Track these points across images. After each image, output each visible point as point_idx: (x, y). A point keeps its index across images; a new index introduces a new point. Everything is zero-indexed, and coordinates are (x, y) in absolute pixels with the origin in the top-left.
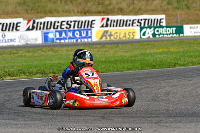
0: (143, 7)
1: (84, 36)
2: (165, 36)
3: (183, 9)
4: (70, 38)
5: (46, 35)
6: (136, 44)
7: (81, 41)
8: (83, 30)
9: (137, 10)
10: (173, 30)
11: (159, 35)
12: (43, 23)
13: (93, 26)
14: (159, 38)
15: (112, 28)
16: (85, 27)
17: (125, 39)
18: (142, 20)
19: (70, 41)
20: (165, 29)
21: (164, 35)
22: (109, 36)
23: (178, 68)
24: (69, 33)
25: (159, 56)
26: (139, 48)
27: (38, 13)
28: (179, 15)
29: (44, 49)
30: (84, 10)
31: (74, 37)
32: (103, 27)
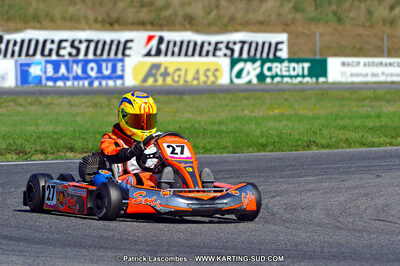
0: (239, 15)
1: (107, 72)
2: (286, 80)
3: (327, 22)
4: (77, 78)
5: (25, 68)
6: (222, 96)
7: (100, 84)
8: (104, 60)
9: (226, 20)
11: (273, 77)
12: (19, 41)
13: (127, 52)
14: (272, 83)
15: (169, 59)
16: (109, 54)
17: (195, 83)
18: (235, 43)
19: (76, 83)
20: (286, 64)
21: (282, 77)
22: (162, 75)
23: (314, 151)
24: (75, 66)
25: (272, 123)
26: (228, 105)
27: (8, 19)
28: (318, 34)
29: (21, 100)
30: (109, 16)
31: (83, 76)
32: (148, 54)
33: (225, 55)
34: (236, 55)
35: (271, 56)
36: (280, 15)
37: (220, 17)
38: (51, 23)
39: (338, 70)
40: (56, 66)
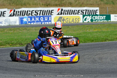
0: (85, 2)
1: (46, 20)
2: (99, 21)
3: (110, 4)
5: (22, 19)
6: (80, 26)
7: (44, 23)
9: (81, 4)
13: (52, 14)
14: (95, 22)
17: (73, 22)
18: (84, 10)
19: (37, 23)
20: (99, 16)
22: (62, 20)
23: (107, 42)
24: (37, 18)
25: (95, 34)
26: (82, 29)
27: (17, 5)
28: (107, 8)
29: (21, 28)
30: (46, 3)
31: (39, 21)
32: (58, 14)
33: (81, 14)
34: (84, 14)
36: (96, 2)
38: (29, 6)
39: (114, 18)
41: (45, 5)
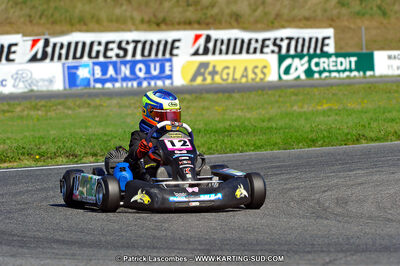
0: (285, 11)
1: (155, 73)
2: (334, 74)
3: (371, 15)
4: (125, 79)
5: (73, 71)
6: (270, 92)
7: (149, 84)
8: (152, 61)
9: (272, 17)
10: (350, 62)
11: (320, 73)
12: (66, 44)
13: (175, 52)
14: (320, 78)
15: (217, 57)
17: (244, 80)
18: (282, 40)
19: (125, 84)
20: (333, 59)
21: (330, 72)
22: (210, 73)
23: (364, 144)
24: (123, 68)
25: (322, 118)
26: (277, 102)
27: (54, 23)
28: (363, 28)
29: (70, 102)
30: (155, 16)
31: (132, 77)
32: (196, 53)
33: (273, 52)
34: (284, 51)
35: (318, 51)
36: (325, 11)
37: (266, 14)
38: (98, 25)
39: (385, 63)
40: (104, 68)
41: (149, 22)
